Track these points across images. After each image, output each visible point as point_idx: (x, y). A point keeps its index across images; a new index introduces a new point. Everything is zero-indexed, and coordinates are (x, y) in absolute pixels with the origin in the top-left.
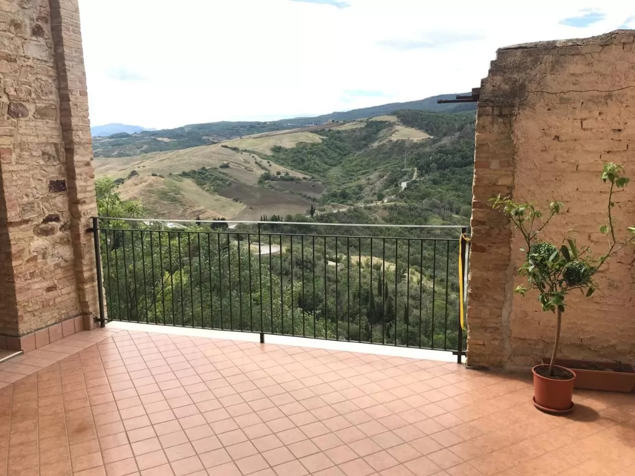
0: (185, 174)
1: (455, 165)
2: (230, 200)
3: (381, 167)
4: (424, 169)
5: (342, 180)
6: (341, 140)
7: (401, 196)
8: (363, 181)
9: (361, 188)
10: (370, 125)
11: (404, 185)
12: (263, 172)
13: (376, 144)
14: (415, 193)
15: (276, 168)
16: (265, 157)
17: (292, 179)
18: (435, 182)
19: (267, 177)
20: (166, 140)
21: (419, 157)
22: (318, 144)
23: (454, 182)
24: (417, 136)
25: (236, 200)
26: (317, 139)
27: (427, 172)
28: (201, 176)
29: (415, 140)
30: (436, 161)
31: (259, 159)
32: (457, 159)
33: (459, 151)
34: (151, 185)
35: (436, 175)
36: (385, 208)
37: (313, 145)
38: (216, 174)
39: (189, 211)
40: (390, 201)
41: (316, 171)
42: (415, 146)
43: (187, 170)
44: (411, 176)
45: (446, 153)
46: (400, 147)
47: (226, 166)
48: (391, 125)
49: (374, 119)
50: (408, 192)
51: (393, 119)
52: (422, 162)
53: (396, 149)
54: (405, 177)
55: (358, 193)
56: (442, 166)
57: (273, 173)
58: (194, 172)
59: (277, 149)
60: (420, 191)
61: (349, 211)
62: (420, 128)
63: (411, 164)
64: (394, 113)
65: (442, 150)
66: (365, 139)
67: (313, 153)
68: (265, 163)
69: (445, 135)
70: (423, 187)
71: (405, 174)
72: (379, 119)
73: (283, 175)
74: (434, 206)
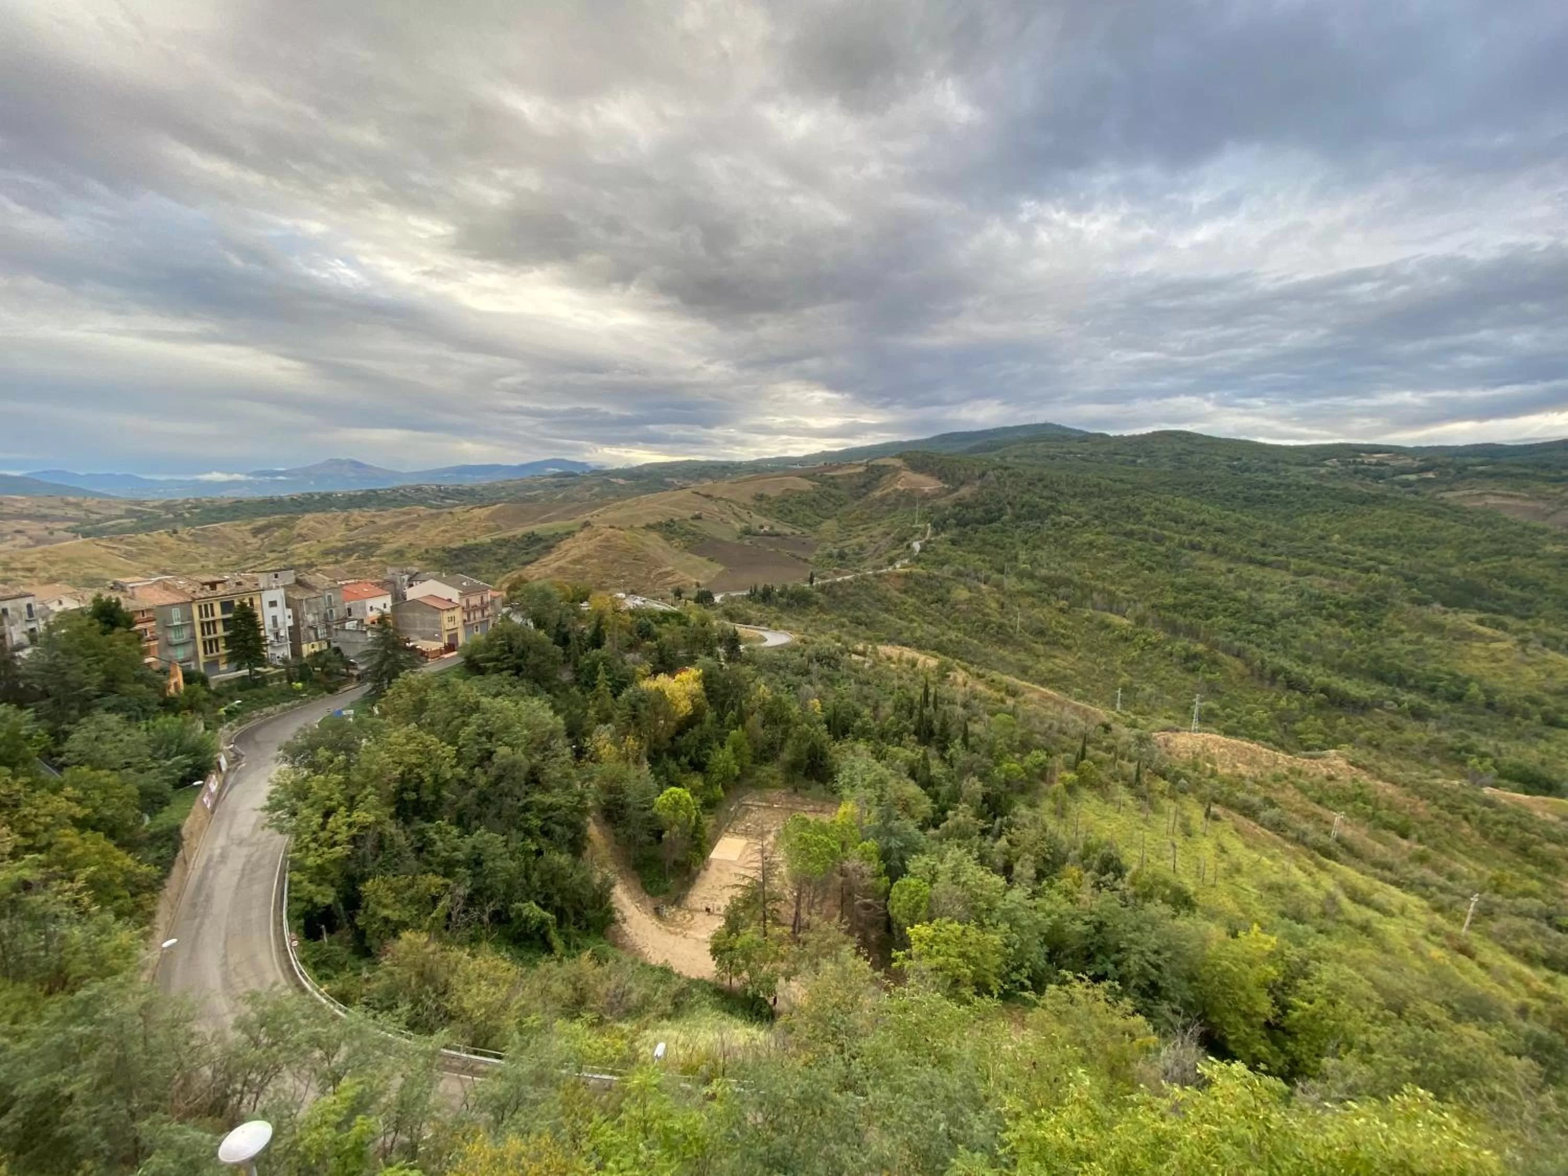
0: (649, 527)
1: (978, 522)
2: (704, 560)
3: (886, 522)
4: (940, 526)
5: (838, 536)
6: (836, 487)
7: (918, 560)
8: (863, 539)
9: (862, 548)
10: (870, 469)
11: (917, 546)
12: (744, 525)
13: (877, 494)
14: (932, 557)
15: (758, 521)
16: (745, 507)
17: (778, 535)
18: (954, 542)
19: (747, 532)
20: (621, 481)
21: (933, 509)
22: (808, 492)
23: (977, 543)
24: (929, 485)
25: (712, 560)
26: (806, 485)
27: (943, 530)
28: (668, 529)
29: (926, 489)
30: (954, 516)
31: (737, 509)
32: (980, 513)
33: (982, 504)
34: (607, 540)
35: (953, 533)
36: (899, 576)
37: (802, 492)
38: (687, 527)
39: (654, 573)
40: (904, 567)
41: (806, 525)
42: (926, 498)
43: (652, 521)
44: (924, 534)
45: (967, 506)
46: (909, 499)
47: (698, 518)
48: (897, 470)
49: (875, 462)
50: (924, 555)
51: (898, 463)
52: (936, 517)
53: (903, 500)
54: (918, 536)
55: (860, 554)
56: (962, 523)
57: (755, 527)
58: (660, 524)
59: (760, 498)
60: (937, 554)
61: (856, 580)
62: (932, 474)
63: (924, 518)
64: (899, 456)
65: (958, 503)
66: (864, 486)
67: (802, 503)
68: (744, 514)
69: (962, 483)
70: (941, 549)
71: (916, 531)
72: (881, 462)
73: (766, 529)
74: (959, 574)
